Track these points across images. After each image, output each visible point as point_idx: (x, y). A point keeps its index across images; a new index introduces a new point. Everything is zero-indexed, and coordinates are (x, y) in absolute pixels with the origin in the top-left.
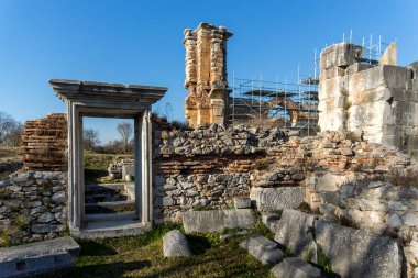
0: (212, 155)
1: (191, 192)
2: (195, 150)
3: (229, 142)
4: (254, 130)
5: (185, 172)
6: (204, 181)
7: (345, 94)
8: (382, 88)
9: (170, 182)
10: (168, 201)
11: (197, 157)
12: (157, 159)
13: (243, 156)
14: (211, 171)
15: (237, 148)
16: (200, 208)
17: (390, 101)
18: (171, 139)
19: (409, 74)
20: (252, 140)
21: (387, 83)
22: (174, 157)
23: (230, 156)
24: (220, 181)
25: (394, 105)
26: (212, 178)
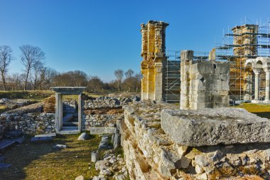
0: (102, 108)
1: (94, 121)
2: (96, 106)
3: (108, 103)
4: (119, 99)
5: (93, 114)
6: (99, 117)
7: (188, 74)
8: (198, 74)
9: (87, 117)
10: (86, 123)
11: (96, 109)
12: (83, 110)
13: (114, 108)
14: (102, 113)
15: (111, 106)
16: (97, 126)
17: (202, 80)
18: (87, 103)
19: (213, 66)
20: (117, 102)
21: (200, 72)
22: (88, 109)
23: (108, 109)
24: (105, 117)
25: (205, 81)
26: (102, 116)
